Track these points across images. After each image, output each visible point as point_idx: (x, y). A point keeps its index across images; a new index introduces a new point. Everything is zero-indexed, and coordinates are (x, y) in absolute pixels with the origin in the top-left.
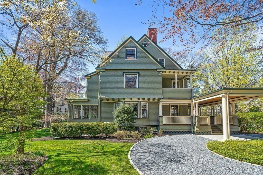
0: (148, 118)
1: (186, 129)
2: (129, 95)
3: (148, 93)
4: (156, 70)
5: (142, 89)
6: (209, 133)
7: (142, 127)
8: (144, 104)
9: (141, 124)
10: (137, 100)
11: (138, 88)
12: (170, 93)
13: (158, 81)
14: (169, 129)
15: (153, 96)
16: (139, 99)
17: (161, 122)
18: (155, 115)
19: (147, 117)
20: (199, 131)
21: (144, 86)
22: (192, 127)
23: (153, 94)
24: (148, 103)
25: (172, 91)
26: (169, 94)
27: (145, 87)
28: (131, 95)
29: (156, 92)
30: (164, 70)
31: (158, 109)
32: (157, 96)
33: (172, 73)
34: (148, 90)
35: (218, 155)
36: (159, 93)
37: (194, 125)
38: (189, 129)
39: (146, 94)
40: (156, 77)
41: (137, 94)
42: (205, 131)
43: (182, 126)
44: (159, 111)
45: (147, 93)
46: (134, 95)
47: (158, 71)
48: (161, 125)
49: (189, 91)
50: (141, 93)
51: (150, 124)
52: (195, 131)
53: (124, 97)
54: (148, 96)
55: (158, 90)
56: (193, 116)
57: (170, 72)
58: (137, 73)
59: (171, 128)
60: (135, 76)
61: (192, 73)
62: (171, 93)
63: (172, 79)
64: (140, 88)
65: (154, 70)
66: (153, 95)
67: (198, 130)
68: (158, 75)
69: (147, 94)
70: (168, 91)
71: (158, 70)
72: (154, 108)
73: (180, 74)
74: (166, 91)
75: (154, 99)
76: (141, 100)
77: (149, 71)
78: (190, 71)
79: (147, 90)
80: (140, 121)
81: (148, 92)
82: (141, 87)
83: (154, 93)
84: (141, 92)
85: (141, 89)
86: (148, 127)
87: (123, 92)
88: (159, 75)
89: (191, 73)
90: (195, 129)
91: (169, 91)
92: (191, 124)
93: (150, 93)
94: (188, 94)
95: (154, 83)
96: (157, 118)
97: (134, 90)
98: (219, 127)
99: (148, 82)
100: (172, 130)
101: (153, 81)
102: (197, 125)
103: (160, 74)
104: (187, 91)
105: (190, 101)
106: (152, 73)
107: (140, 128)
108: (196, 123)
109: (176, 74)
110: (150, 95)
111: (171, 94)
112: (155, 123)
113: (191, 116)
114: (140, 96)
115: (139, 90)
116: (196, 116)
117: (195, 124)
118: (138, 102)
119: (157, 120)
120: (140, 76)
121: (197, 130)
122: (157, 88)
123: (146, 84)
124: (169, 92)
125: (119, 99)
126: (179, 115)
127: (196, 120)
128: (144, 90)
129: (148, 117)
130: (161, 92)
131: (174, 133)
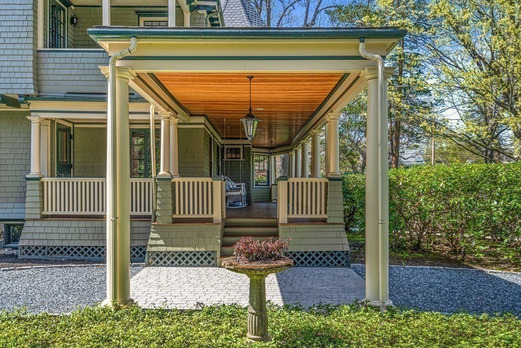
12: (74, 72)
20: (164, 249)
25: (83, 60)
36: (17, 70)
42: (192, 249)
52: (148, 248)
55: (16, 58)
62: (81, 72)
63: (137, 12)
67: (161, 242)
70: (63, 61)
90: (149, 241)
96: (18, 184)
100: (72, 244)
102: (157, 218)
108: (156, 211)
111: (77, 78)
122: (12, 46)
127: (157, 198)
130: (27, 64)
131: (82, 257)
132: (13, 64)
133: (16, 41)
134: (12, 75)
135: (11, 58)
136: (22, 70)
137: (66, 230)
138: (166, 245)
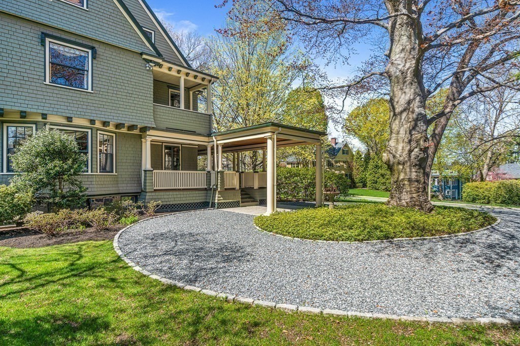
0: (114, 173)
1: (198, 198)
2: (62, 107)
3: (120, 109)
4: (141, 54)
5: (104, 97)
6: (236, 205)
7: (101, 197)
8: (106, 137)
9: (98, 189)
10: (87, 124)
11: (90, 90)
12: (170, 118)
13: (144, 83)
14: (167, 200)
15: (130, 120)
16: (92, 122)
17: (150, 184)
18: (132, 167)
19: (112, 172)
20: (223, 201)
21: (107, 87)
22: (208, 195)
23: (133, 114)
24: (114, 135)
25: (174, 113)
26: (168, 121)
27: (112, 92)
28: (69, 108)
29: (139, 109)
30: (160, 61)
31: (140, 153)
32: (142, 121)
33: (174, 73)
34: (120, 103)
35: (283, 236)
36: (145, 113)
37: (215, 190)
38: (204, 198)
39: (113, 111)
40: (140, 73)
41: (89, 107)
43: (191, 193)
44: (141, 157)
45: (117, 109)
46: (79, 110)
47: (144, 59)
48: (150, 192)
49: (206, 118)
50: (99, 106)
51: (120, 188)
52: (216, 201)
53: (45, 108)
54: (120, 118)
55: (144, 107)
56: (212, 172)
57: (170, 69)
58: (89, 49)
59: (170, 196)
60: (83, 54)
61: (212, 82)
62: (173, 118)
63: (168, 86)
64: (96, 92)
65: (135, 54)
66: (131, 117)
67: (222, 198)
68: (144, 68)
69: (116, 112)
70: (164, 111)
71: (144, 56)
72: (130, 149)
73: (191, 78)
74: (161, 111)
75: (131, 128)
76: (98, 125)
77: (122, 53)
78: (209, 78)
79: (117, 102)
80: (94, 183)
81: (118, 106)
82: (99, 89)
83: (134, 111)
84: (100, 103)
85: (100, 96)
86: (114, 197)
87: (39, 93)
88: (148, 70)
89: (210, 81)
90: (217, 198)
91: (167, 112)
92: (206, 188)
93: (123, 110)
94: (204, 126)
95: (135, 87)
96: (136, 173)
97: (78, 96)
98: (249, 193)
99: (118, 80)
101: (132, 80)
102: (219, 190)
103: (150, 68)
104: (203, 118)
105: (206, 139)
106: (131, 59)
107: (93, 201)
108: (217, 186)
109: (183, 77)
110: (125, 116)
111: (171, 121)
112: (133, 188)
113: (208, 172)
114: (95, 115)
115: (92, 98)
116: (218, 172)
117: (215, 187)
118: (89, 131)
119: (136, 179)
120: (97, 59)
121: (219, 199)
122: (142, 100)
123: (113, 85)
124: (167, 115)
125: (23, 114)
126: (180, 169)
127: (218, 180)
128: (109, 101)
129: (114, 171)
130: (150, 111)
131: (176, 209)
132: (143, 110)
133: (144, 98)
134: (143, 116)
135: (142, 106)
136: (148, 113)
137: (168, 197)
138: (223, 200)
